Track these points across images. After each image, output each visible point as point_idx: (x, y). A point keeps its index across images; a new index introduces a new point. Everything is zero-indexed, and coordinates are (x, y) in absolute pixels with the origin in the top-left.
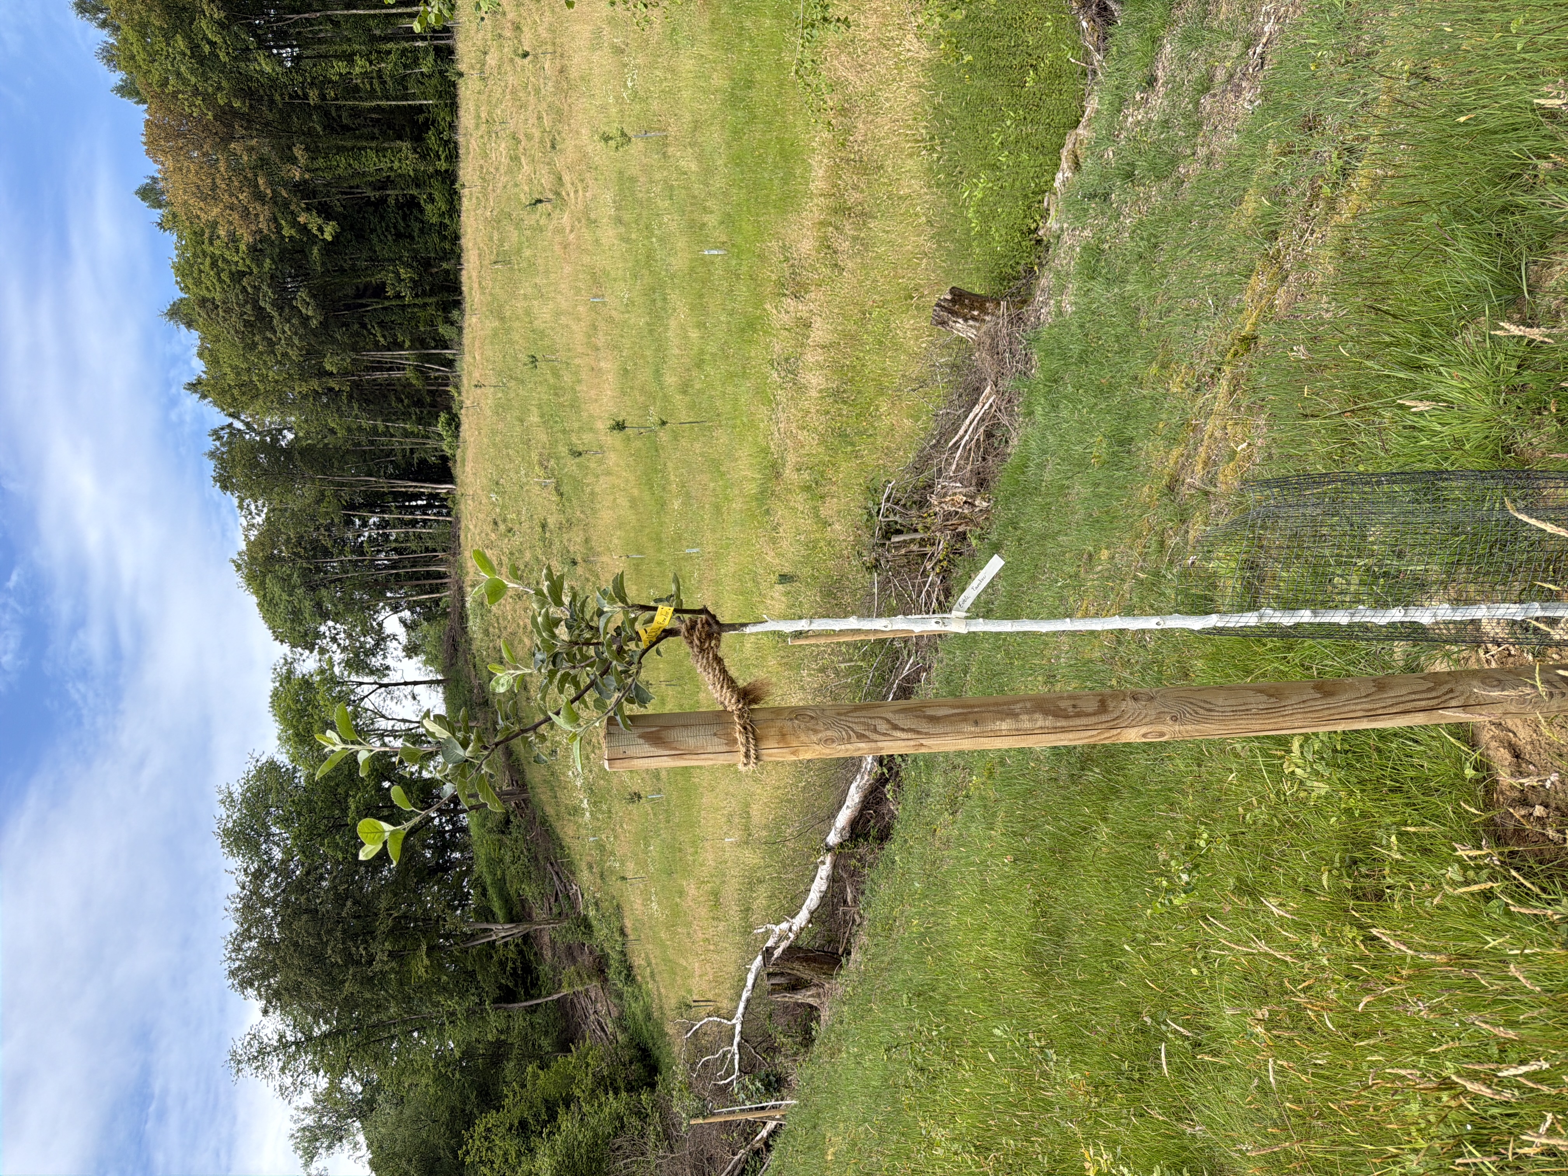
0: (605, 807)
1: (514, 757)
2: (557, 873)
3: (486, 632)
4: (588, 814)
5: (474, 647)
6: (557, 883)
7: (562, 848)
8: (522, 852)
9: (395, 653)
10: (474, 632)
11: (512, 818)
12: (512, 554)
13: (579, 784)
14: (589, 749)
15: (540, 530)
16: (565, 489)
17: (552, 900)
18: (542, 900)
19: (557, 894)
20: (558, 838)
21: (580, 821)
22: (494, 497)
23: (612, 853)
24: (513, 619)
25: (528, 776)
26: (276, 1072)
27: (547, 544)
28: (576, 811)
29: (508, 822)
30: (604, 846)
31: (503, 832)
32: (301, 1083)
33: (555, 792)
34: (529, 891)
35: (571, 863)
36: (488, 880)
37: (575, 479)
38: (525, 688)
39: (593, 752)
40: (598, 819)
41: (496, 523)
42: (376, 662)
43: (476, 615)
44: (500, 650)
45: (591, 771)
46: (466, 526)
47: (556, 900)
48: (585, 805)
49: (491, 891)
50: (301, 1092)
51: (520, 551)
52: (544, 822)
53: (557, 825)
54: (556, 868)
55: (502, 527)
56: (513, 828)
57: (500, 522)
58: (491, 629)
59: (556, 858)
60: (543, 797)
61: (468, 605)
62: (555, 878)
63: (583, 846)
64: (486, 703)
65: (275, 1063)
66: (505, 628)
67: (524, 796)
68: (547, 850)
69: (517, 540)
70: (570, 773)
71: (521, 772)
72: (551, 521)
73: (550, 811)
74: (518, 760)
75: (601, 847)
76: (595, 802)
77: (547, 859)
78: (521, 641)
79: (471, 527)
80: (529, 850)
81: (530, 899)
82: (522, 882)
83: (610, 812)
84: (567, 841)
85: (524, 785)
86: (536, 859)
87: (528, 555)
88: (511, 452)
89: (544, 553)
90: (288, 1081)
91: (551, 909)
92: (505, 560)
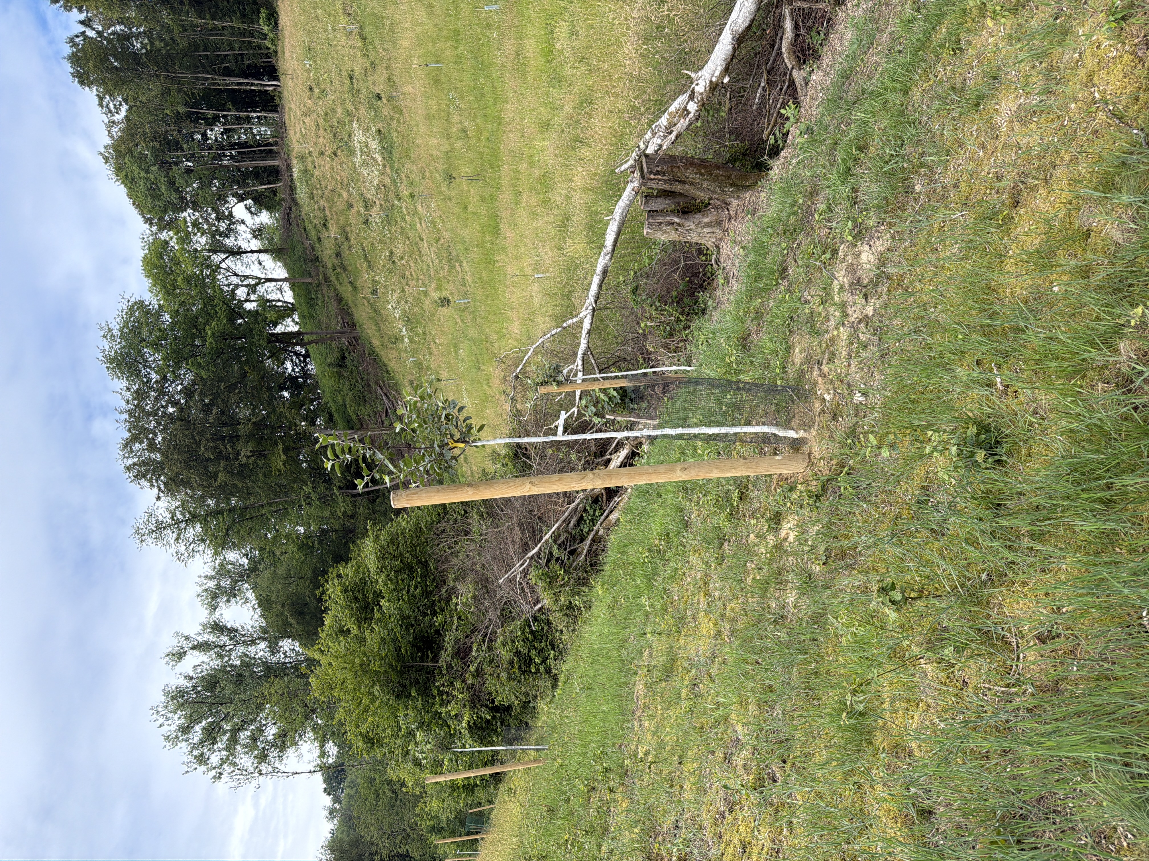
0: (420, 331)
1: (344, 302)
2: (386, 395)
3: (311, 196)
4: (406, 340)
5: (303, 212)
6: (386, 401)
7: (388, 372)
8: (357, 382)
9: (244, 236)
10: (302, 199)
11: (347, 355)
12: (326, 114)
13: (397, 316)
14: (404, 282)
15: (348, 81)
16: (369, 30)
17: (384, 416)
18: (375, 417)
19: (387, 411)
20: (384, 365)
21: (401, 346)
22: (307, 63)
23: (428, 368)
24: (332, 177)
25: (356, 316)
26: (172, 542)
27: (355, 93)
28: (396, 340)
29: (344, 358)
30: (420, 364)
31: (340, 366)
32: (193, 550)
33: (379, 327)
34: (365, 412)
35: (396, 384)
36: (333, 407)
37: (376, 17)
38: (347, 239)
39: (408, 284)
40: (415, 342)
41: (311, 89)
42: (229, 242)
43: (302, 182)
44: (324, 210)
45: (406, 302)
46: (290, 108)
47: (386, 416)
48: (404, 332)
49: (336, 416)
50: (193, 556)
51: (333, 110)
52: (372, 352)
53: (382, 353)
54: (385, 390)
55: (316, 91)
56: (348, 362)
57: (314, 87)
58: (315, 192)
59: (384, 382)
60: (369, 331)
61: (295, 176)
62: (384, 398)
63: (405, 367)
64: (317, 259)
65: (170, 535)
66: (326, 187)
67: (354, 334)
68: (376, 375)
69: (329, 100)
70: (390, 307)
71: (350, 314)
72: (358, 69)
73: (376, 342)
74: (347, 304)
75: (419, 365)
76: (412, 329)
77: (377, 383)
78: (340, 195)
79: (293, 106)
80: (362, 379)
81: (366, 417)
82: (359, 405)
83: (424, 333)
84: (392, 364)
85: (354, 325)
86: (369, 385)
87: (340, 111)
88: (319, 11)
89: (354, 103)
90: (182, 549)
91: (383, 423)
92: (321, 121)
